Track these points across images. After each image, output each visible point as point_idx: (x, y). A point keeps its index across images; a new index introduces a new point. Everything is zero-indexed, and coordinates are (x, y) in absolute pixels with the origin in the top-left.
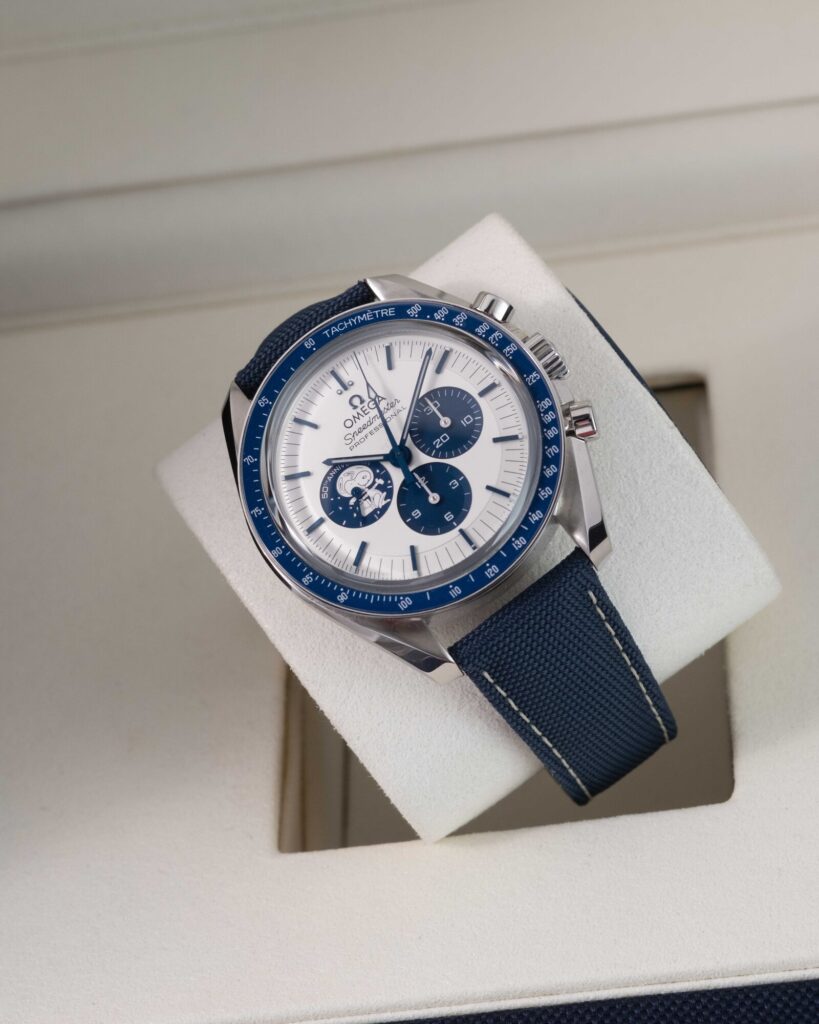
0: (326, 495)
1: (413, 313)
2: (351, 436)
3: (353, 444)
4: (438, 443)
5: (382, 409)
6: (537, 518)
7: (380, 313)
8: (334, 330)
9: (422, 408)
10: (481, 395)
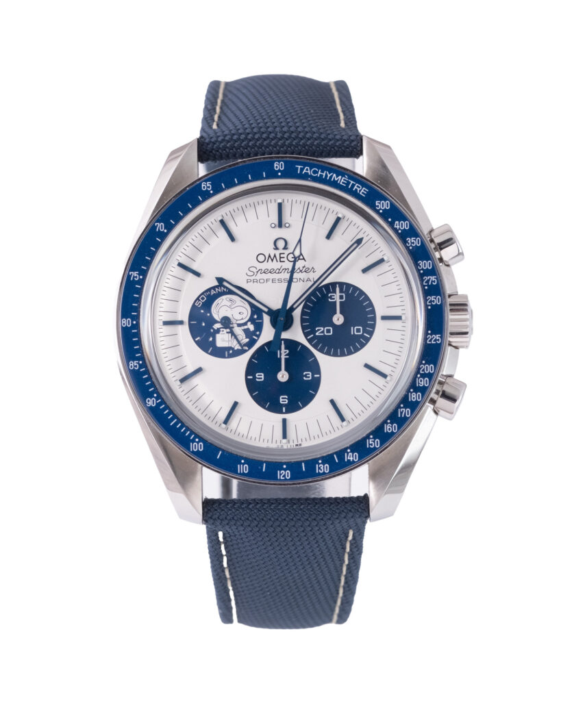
0: (199, 304)
1: (380, 206)
2: (255, 270)
3: (252, 278)
4: (321, 331)
5: (297, 267)
6: (351, 459)
7: (353, 185)
8: (307, 170)
9: (329, 292)
10: (384, 318)
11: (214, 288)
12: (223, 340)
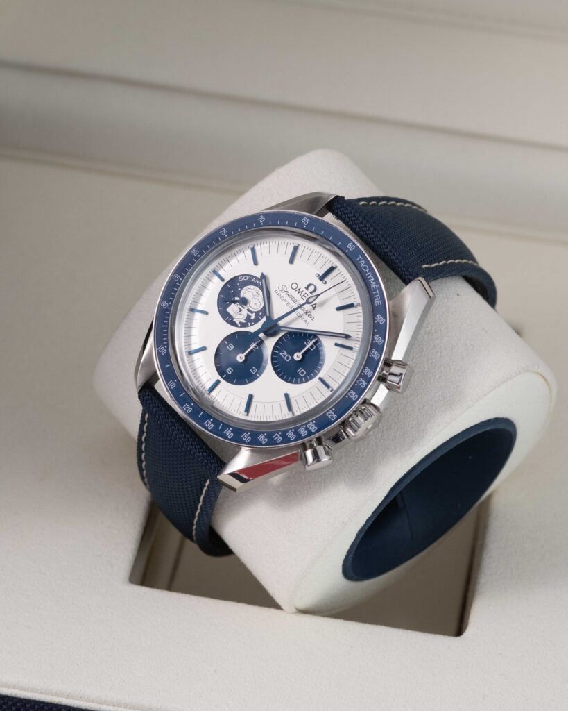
0: (241, 279)
1: (378, 319)
2: (285, 289)
3: (279, 292)
4: (284, 354)
5: (304, 306)
6: (228, 434)
7: (376, 294)
8: (362, 263)
9: (309, 338)
10: (321, 379)
11: (256, 278)
12: (233, 309)
